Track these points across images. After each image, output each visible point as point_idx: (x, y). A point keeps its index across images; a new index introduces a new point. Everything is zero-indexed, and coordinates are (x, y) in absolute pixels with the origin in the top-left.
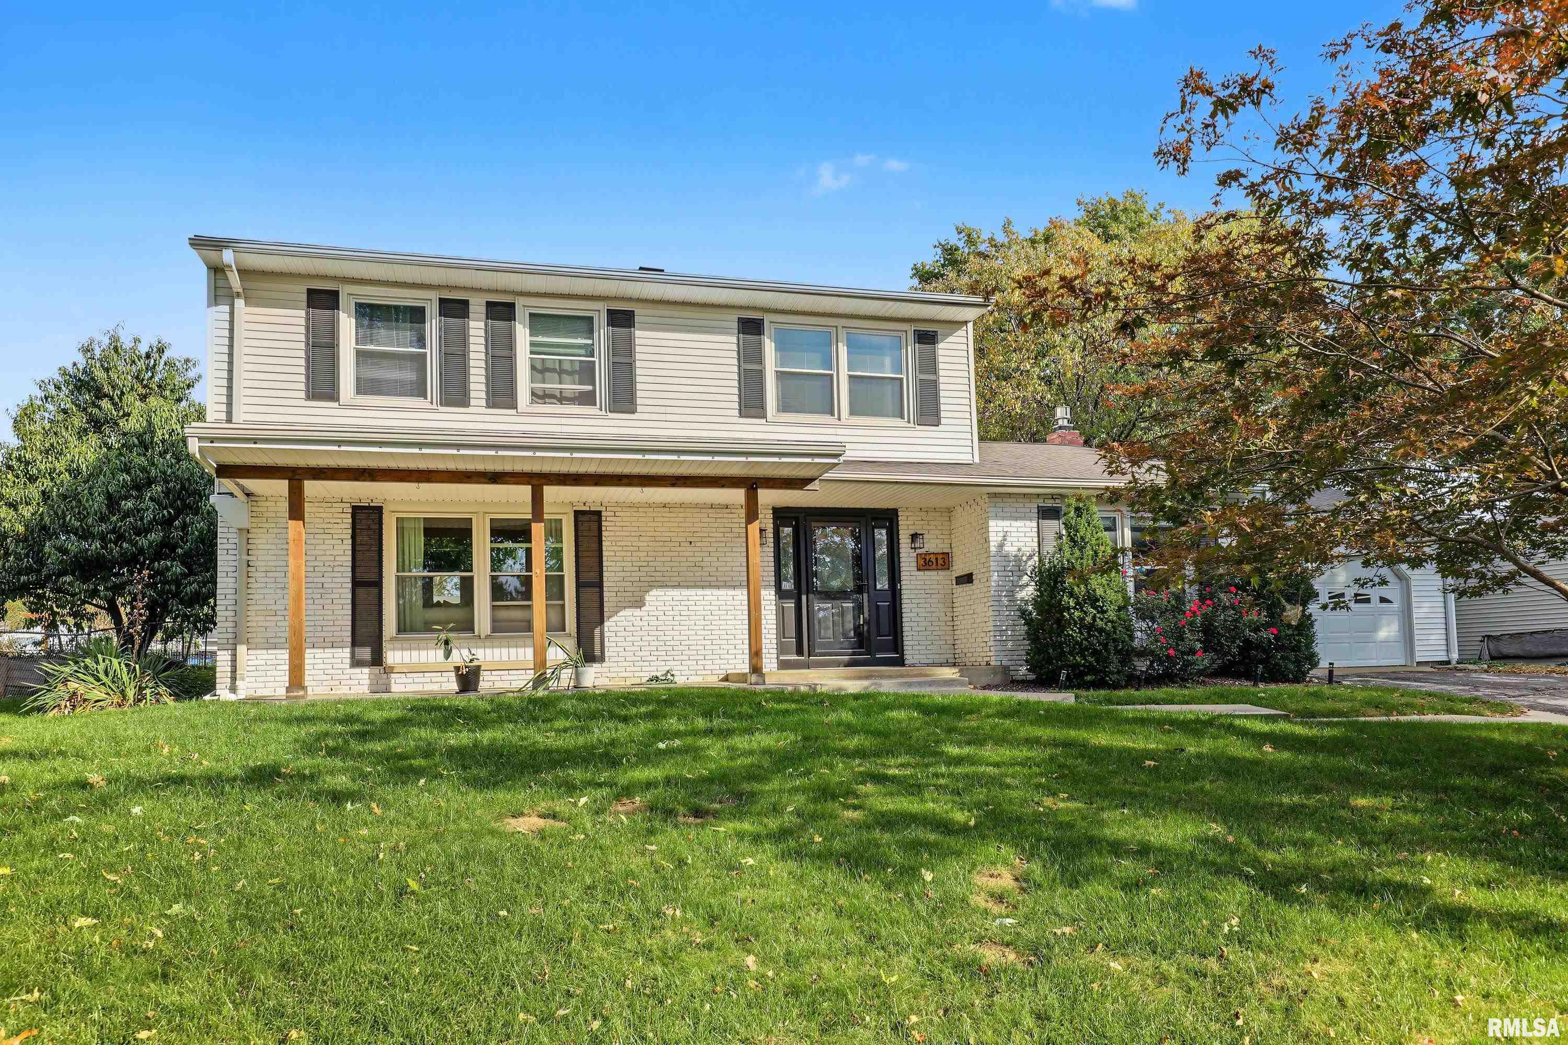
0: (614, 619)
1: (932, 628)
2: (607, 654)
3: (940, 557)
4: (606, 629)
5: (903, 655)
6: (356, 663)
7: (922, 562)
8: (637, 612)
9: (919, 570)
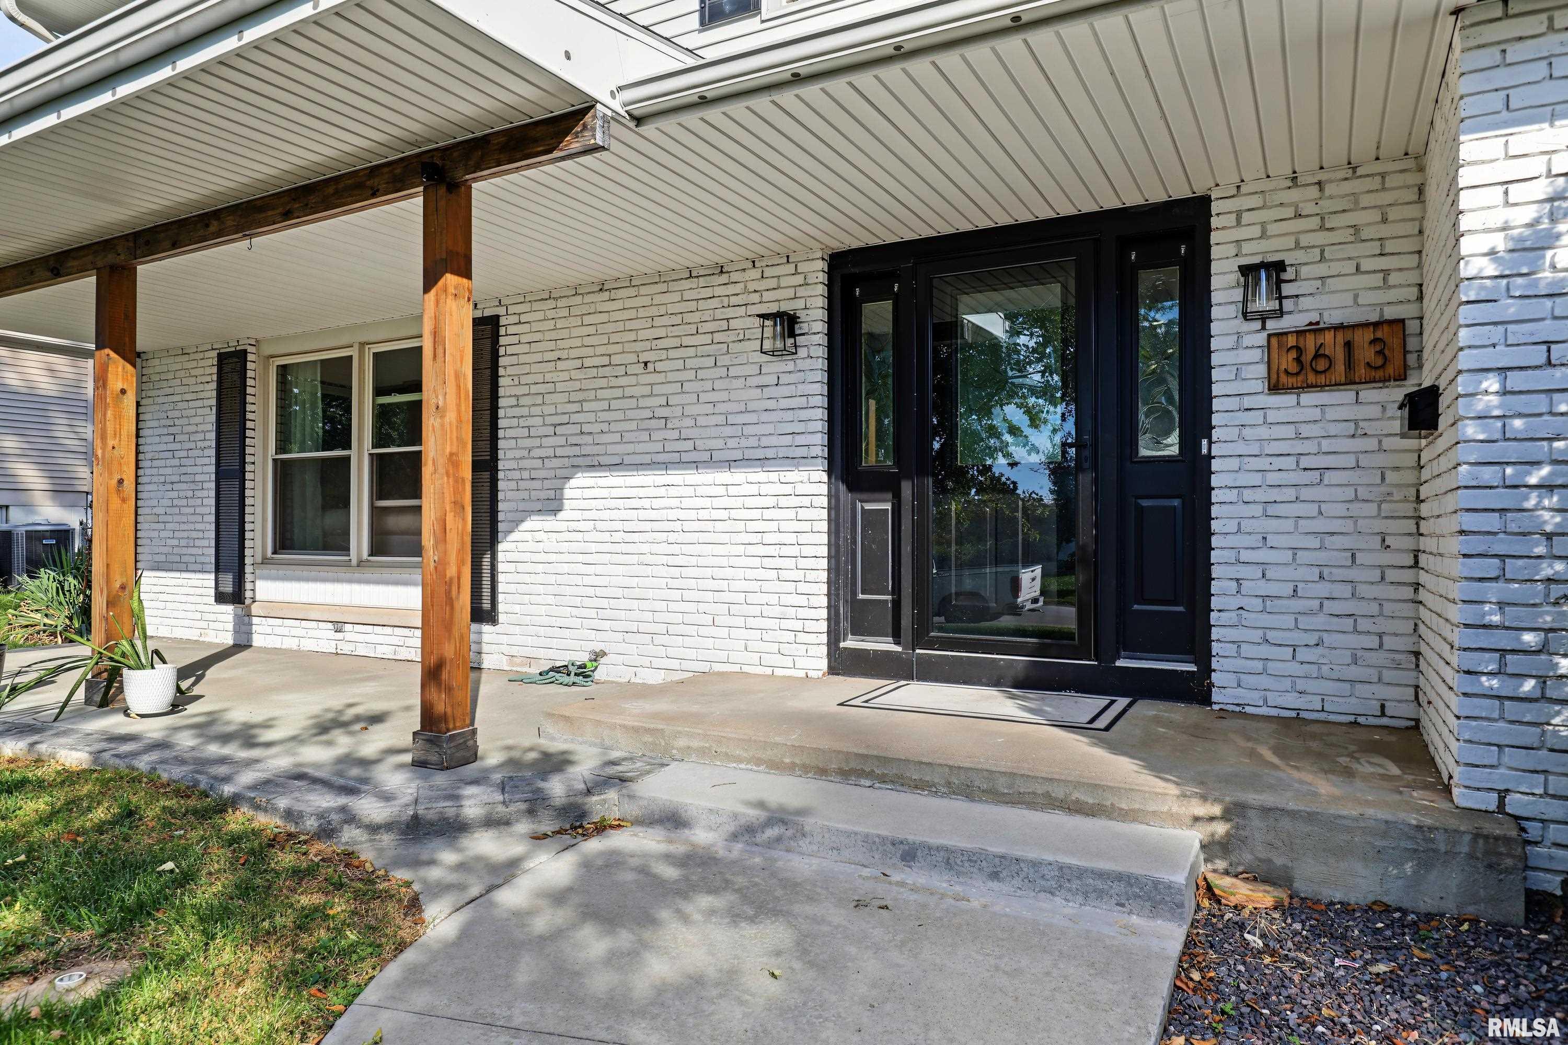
0: (513, 537)
1: (1323, 589)
2: (501, 607)
3: (1362, 338)
4: (501, 556)
5: (1206, 670)
6: (221, 598)
7: (1288, 361)
8: (549, 523)
9: (1275, 388)
